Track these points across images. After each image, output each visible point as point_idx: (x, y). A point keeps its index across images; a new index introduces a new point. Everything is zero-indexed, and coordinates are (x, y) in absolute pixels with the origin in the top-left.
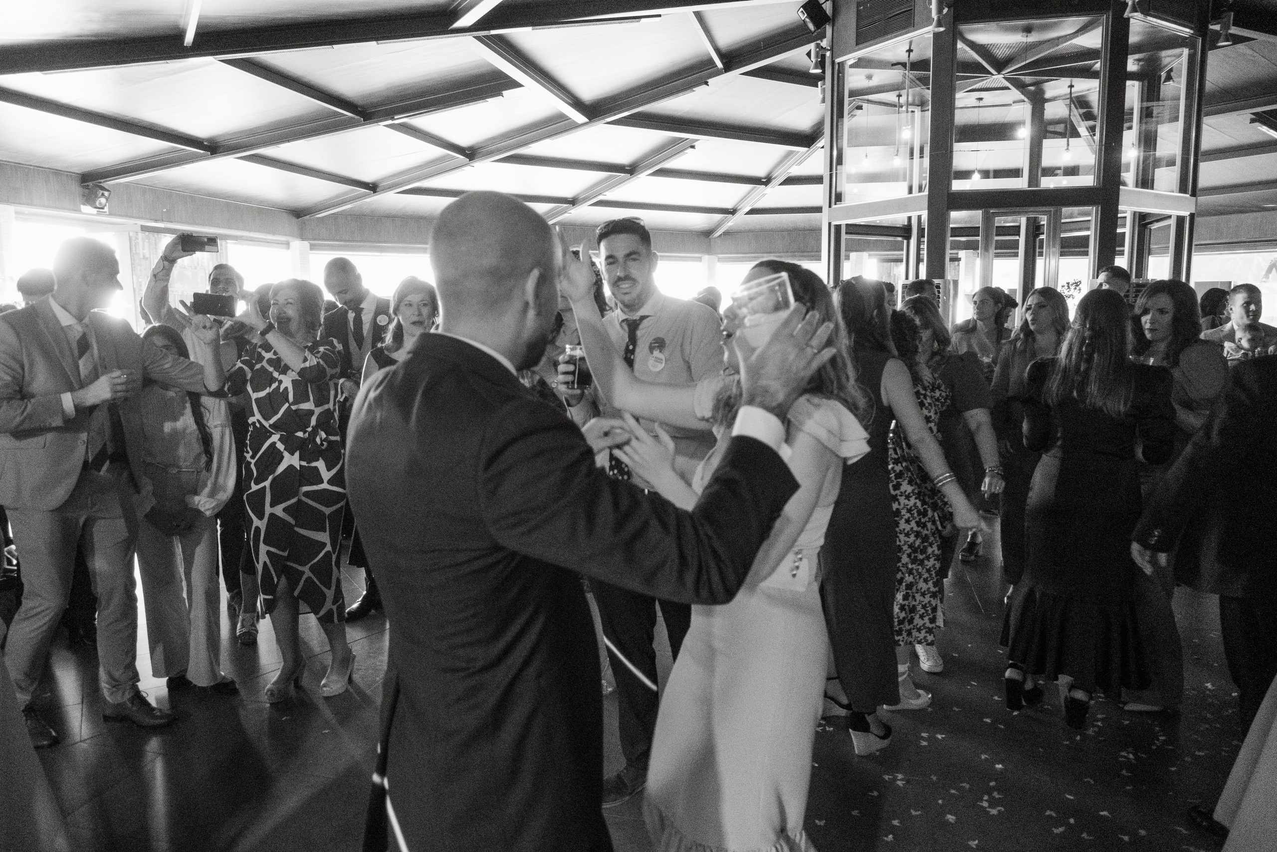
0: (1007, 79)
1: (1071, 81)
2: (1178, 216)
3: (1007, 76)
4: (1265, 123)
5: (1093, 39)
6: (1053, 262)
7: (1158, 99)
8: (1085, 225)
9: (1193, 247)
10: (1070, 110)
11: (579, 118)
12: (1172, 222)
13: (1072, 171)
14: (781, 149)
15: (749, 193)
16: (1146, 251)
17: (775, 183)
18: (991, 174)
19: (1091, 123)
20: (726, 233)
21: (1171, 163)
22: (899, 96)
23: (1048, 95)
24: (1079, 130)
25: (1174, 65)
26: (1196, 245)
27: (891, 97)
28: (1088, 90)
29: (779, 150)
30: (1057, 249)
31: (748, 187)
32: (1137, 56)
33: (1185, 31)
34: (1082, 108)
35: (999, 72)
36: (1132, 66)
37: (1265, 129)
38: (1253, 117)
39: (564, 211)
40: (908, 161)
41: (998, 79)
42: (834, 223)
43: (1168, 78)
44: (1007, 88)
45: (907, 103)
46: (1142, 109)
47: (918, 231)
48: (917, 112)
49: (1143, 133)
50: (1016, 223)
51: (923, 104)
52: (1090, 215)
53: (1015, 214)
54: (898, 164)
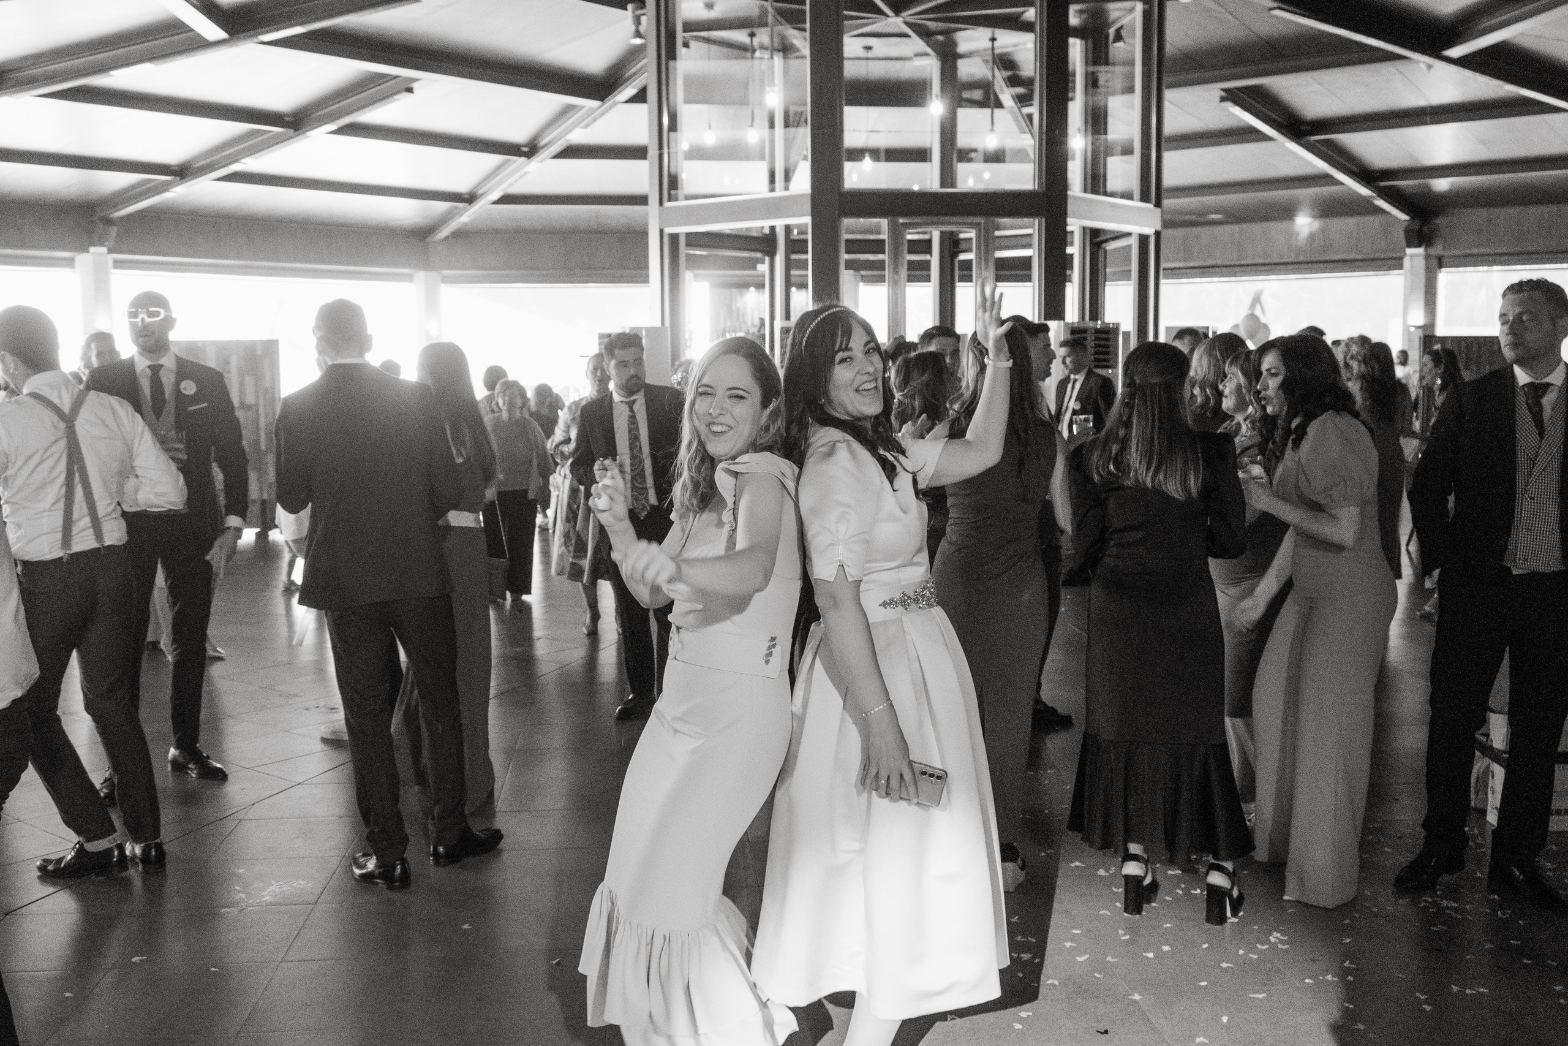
0: (907, 23)
1: (993, 33)
2: (1140, 235)
3: (909, 19)
4: (1237, 102)
7: (1107, 63)
8: (1023, 242)
9: (1162, 272)
10: (992, 69)
11: (210, 30)
12: (1134, 242)
13: (996, 157)
14: (553, 101)
15: (499, 168)
16: (1101, 277)
17: (544, 155)
18: (882, 155)
19: (1024, 91)
20: (460, 235)
21: (1127, 151)
22: (752, 35)
23: (962, 48)
24: (1002, 97)
25: (1125, 22)
26: (1164, 269)
27: (740, 36)
28: (1016, 46)
29: (551, 101)
30: (991, 272)
31: (495, 159)
32: (1079, 6)
34: (1006, 69)
35: (897, 12)
36: (1074, 18)
37: (1237, 111)
38: (1223, 94)
39: (163, 188)
40: (766, 131)
41: (895, 23)
42: (668, 230)
43: (1119, 37)
44: (907, 36)
45: (762, 47)
46: (1087, 74)
47: (786, 244)
48: (778, 60)
49: (1090, 109)
50: (927, 237)
51: (786, 49)
52: (1032, 228)
53: (927, 224)
54: (754, 136)
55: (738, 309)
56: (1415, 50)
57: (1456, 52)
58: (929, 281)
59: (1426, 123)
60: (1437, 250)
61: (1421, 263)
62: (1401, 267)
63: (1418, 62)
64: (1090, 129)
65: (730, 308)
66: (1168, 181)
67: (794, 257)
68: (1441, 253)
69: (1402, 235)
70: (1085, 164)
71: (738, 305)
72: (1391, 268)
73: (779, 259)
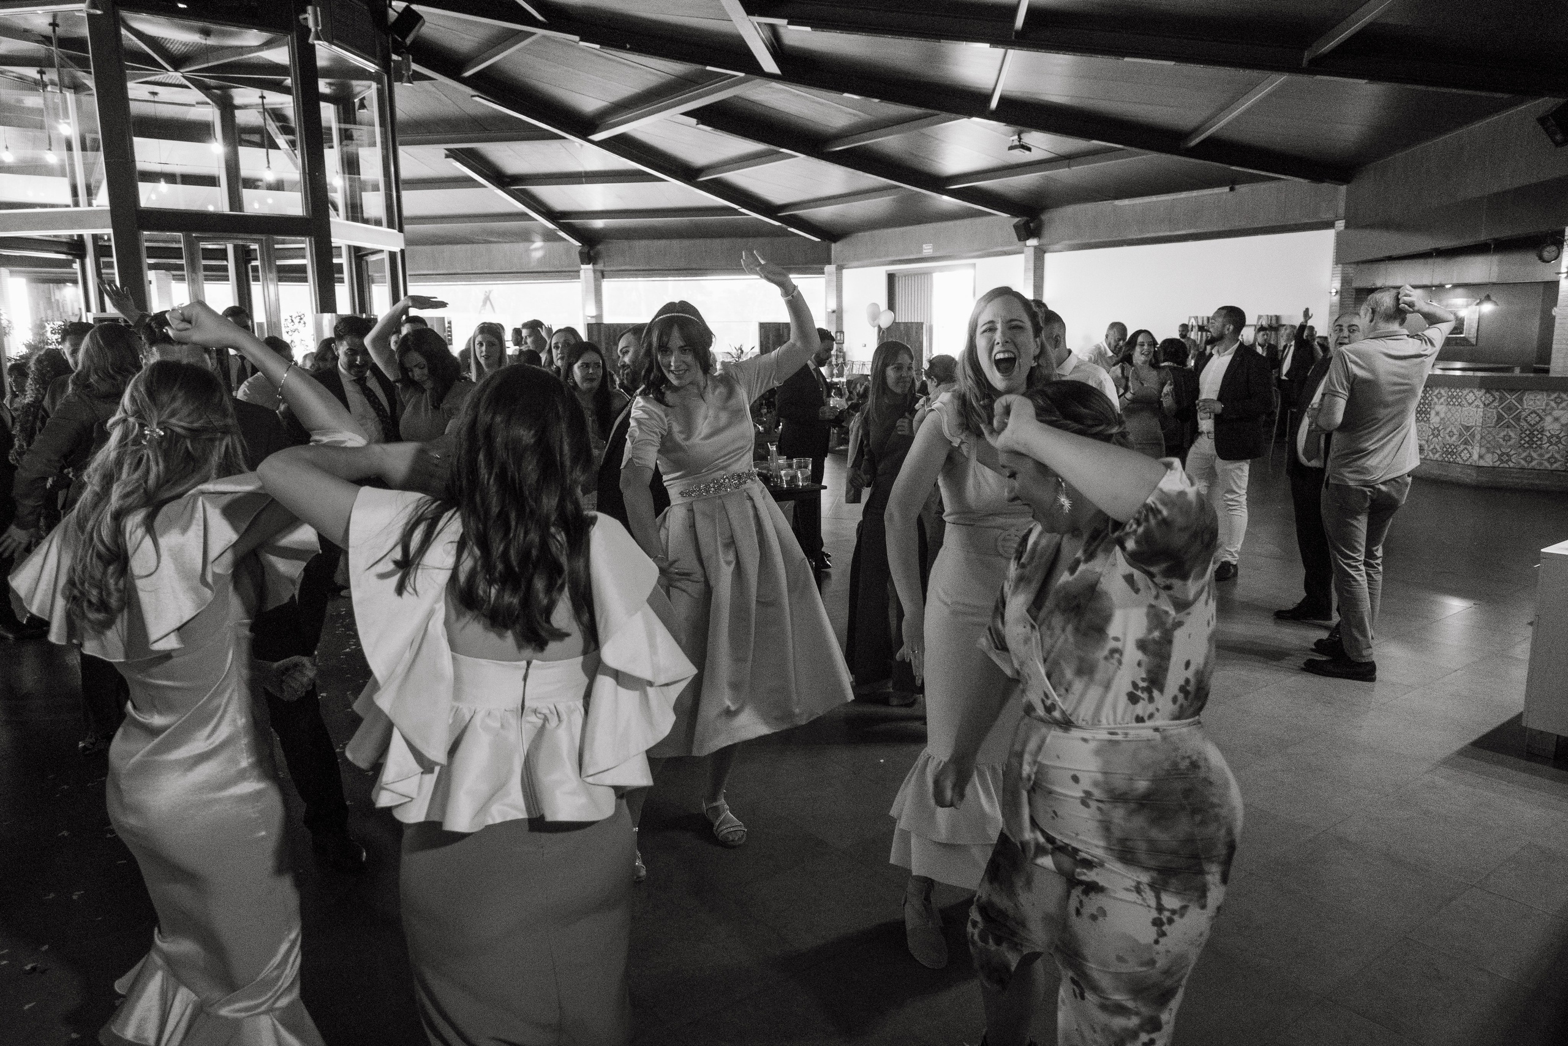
0: (184, 77)
1: (261, 93)
2: (390, 252)
3: (187, 75)
4: (457, 159)
5: (280, 55)
6: (272, 287)
7: (355, 123)
8: (299, 253)
9: (408, 277)
10: (265, 119)
12: (385, 256)
13: (277, 186)
18: (179, 179)
19: (291, 137)
21: (376, 188)
22: (42, 73)
23: (237, 101)
24: (277, 141)
25: (366, 94)
26: (411, 276)
27: (30, 72)
28: (283, 104)
30: (273, 275)
32: (328, 80)
33: (372, 67)
34: (278, 120)
35: (176, 69)
36: (324, 86)
37: (458, 165)
38: (447, 152)
40: (65, 152)
41: (176, 76)
43: (362, 106)
44: (187, 87)
45: (53, 83)
46: (340, 129)
47: (95, 250)
48: (70, 96)
49: (345, 157)
50: (223, 247)
51: (77, 87)
52: (304, 243)
53: (222, 238)
54: (52, 158)
55: (58, 301)
56: (570, 134)
57: (597, 137)
58: (228, 280)
59: (582, 183)
60: (600, 266)
61: (591, 274)
62: (578, 277)
63: (574, 142)
64: (346, 171)
65: (49, 299)
66: (406, 212)
67: (103, 259)
68: (603, 268)
69: (578, 257)
70: (346, 195)
71: (57, 297)
72: (573, 278)
73: (90, 262)
